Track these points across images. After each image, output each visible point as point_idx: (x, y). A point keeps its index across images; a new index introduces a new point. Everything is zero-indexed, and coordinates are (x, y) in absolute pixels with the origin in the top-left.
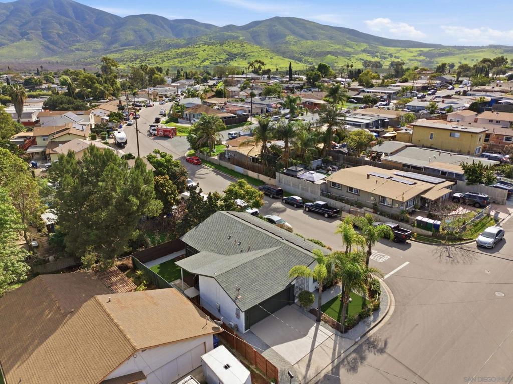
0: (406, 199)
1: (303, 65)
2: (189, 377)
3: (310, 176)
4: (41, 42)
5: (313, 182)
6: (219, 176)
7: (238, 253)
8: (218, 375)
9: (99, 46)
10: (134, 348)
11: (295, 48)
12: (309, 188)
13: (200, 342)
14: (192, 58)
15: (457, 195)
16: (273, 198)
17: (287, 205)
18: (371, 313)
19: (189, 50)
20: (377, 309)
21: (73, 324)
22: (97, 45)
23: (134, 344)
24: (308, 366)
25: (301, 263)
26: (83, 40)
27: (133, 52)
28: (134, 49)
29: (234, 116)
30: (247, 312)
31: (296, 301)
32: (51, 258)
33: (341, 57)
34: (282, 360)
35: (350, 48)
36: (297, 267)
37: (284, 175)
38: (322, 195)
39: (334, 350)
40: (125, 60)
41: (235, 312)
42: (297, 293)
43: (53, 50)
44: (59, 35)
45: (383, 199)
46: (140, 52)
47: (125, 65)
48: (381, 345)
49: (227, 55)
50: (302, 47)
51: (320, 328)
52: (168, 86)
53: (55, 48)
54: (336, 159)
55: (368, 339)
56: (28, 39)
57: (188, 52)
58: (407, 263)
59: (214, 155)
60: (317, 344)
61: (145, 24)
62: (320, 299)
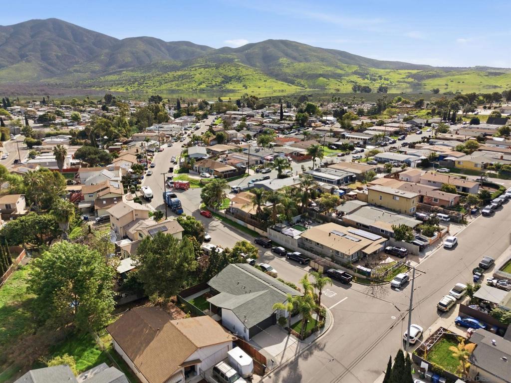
0: (352, 252)
1: (296, 87)
2: (222, 362)
3: (290, 232)
4: (41, 63)
5: (293, 237)
6: (226, 228)
7: (243, 294)
8: (237, 360)
9: (97, 67)
10: (197, 347)
11: (288, 71)
12: (290, 241)
13: (226, 345)
14: (189, 80)
15: (388, 248)
16: (265, 247)
17: (275, 253)
18: (319, 329)
19: (185, 72)
20: (322, 326)
21: (161, 336)
22: (95, 66)
23: (196, 345)
24: (282, 357)
25: (280, 301)
26: (81, 61)
27: (131, 74)
28: (132, 71)
29: (235, 168)
30: (250, 329)
31: (277, 322)
32: (123, 295)
33: (332, 80)
34: (269, 354)
35: (341, 69)
36: (277, 304)
37: (273, 231)
38: (299, 246)
39: (297, 349)
40: (124, 82)
41: (243, 328)
42: (278, 318)
43: (52, 72)
44: (58, 57)
45: (338, 252)
46: (138, 74)
47: (123, 87)
48: (322, 346)
49: (222, 77)
50: (295, 69)
51: (290, 337)
52: (172, 123)
53: (54, 69)
54: (311, 215)
55: (315, 343)
56: (28, 61)
57: (184, 75)
58: (346, 298)
59: (221, 209)
60: (288, 346)
61: (142, 46)
62: (290, 321)
